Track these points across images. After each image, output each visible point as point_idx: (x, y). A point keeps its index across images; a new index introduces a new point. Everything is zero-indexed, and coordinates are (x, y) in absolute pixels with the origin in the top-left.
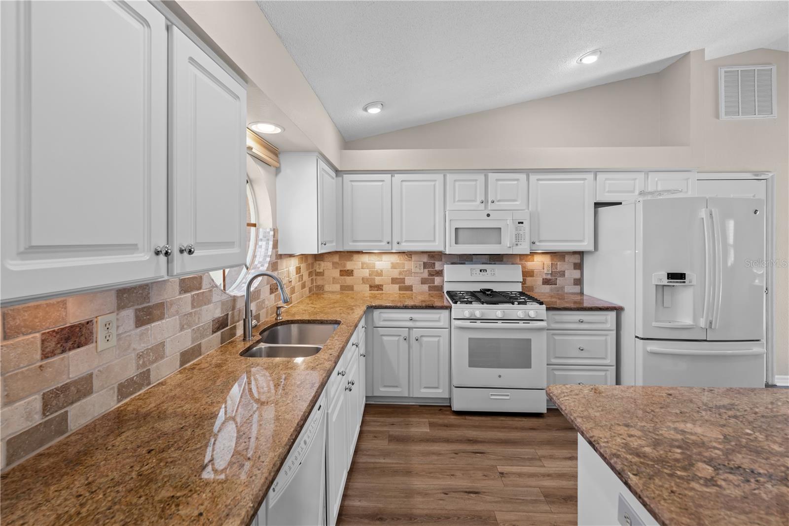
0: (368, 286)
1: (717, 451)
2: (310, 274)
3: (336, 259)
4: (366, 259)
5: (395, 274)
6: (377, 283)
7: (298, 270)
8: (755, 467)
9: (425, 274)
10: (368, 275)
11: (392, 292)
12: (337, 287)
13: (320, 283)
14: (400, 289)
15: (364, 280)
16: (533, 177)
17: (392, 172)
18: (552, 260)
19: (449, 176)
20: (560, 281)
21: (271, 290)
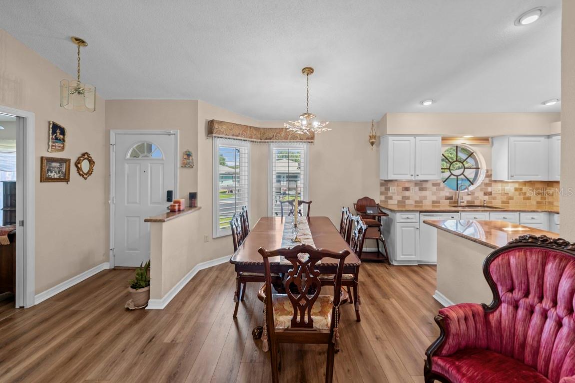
7: (519, 189)
21: (485, 194)
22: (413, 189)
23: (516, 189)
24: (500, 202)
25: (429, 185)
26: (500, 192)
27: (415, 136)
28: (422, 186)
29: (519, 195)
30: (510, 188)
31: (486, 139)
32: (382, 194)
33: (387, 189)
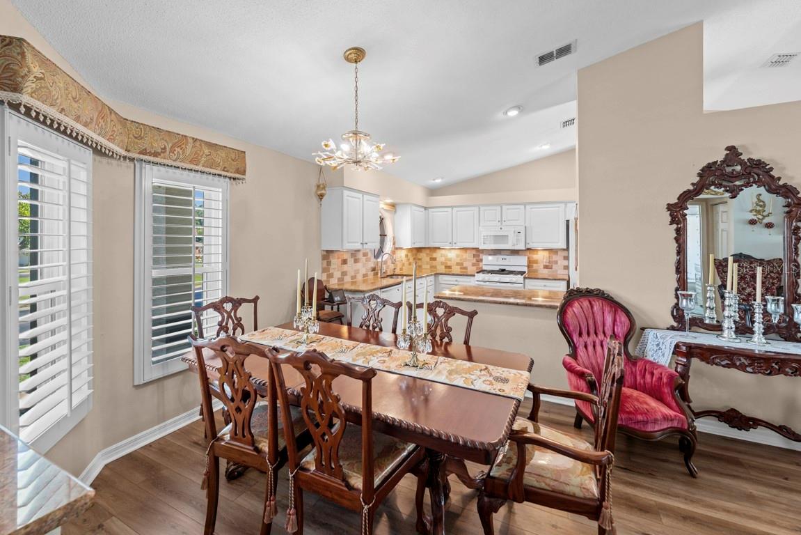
0: (444, 266)
2: (414, 259)
3: (428, 251)
4: (443, 252)
5: (458, 260)
6: (449, 265)
7: (407, 256)
9: (474, 261)
10: (444, 260)
11: (456, 269)
12: (429, 267)
13: (420, 264)
14: (461, 268)
15: (442, 263)
16: (528, 207)
17: (452, 207)
18: (549, 254)
19: (482, 208)
20: (554, 267)
22: (349, 261)
25: (360, 256)
28: (356, 257)
29: (407, 261)
30: (403, 255)
32: (324, 269)
33: (329, 264)
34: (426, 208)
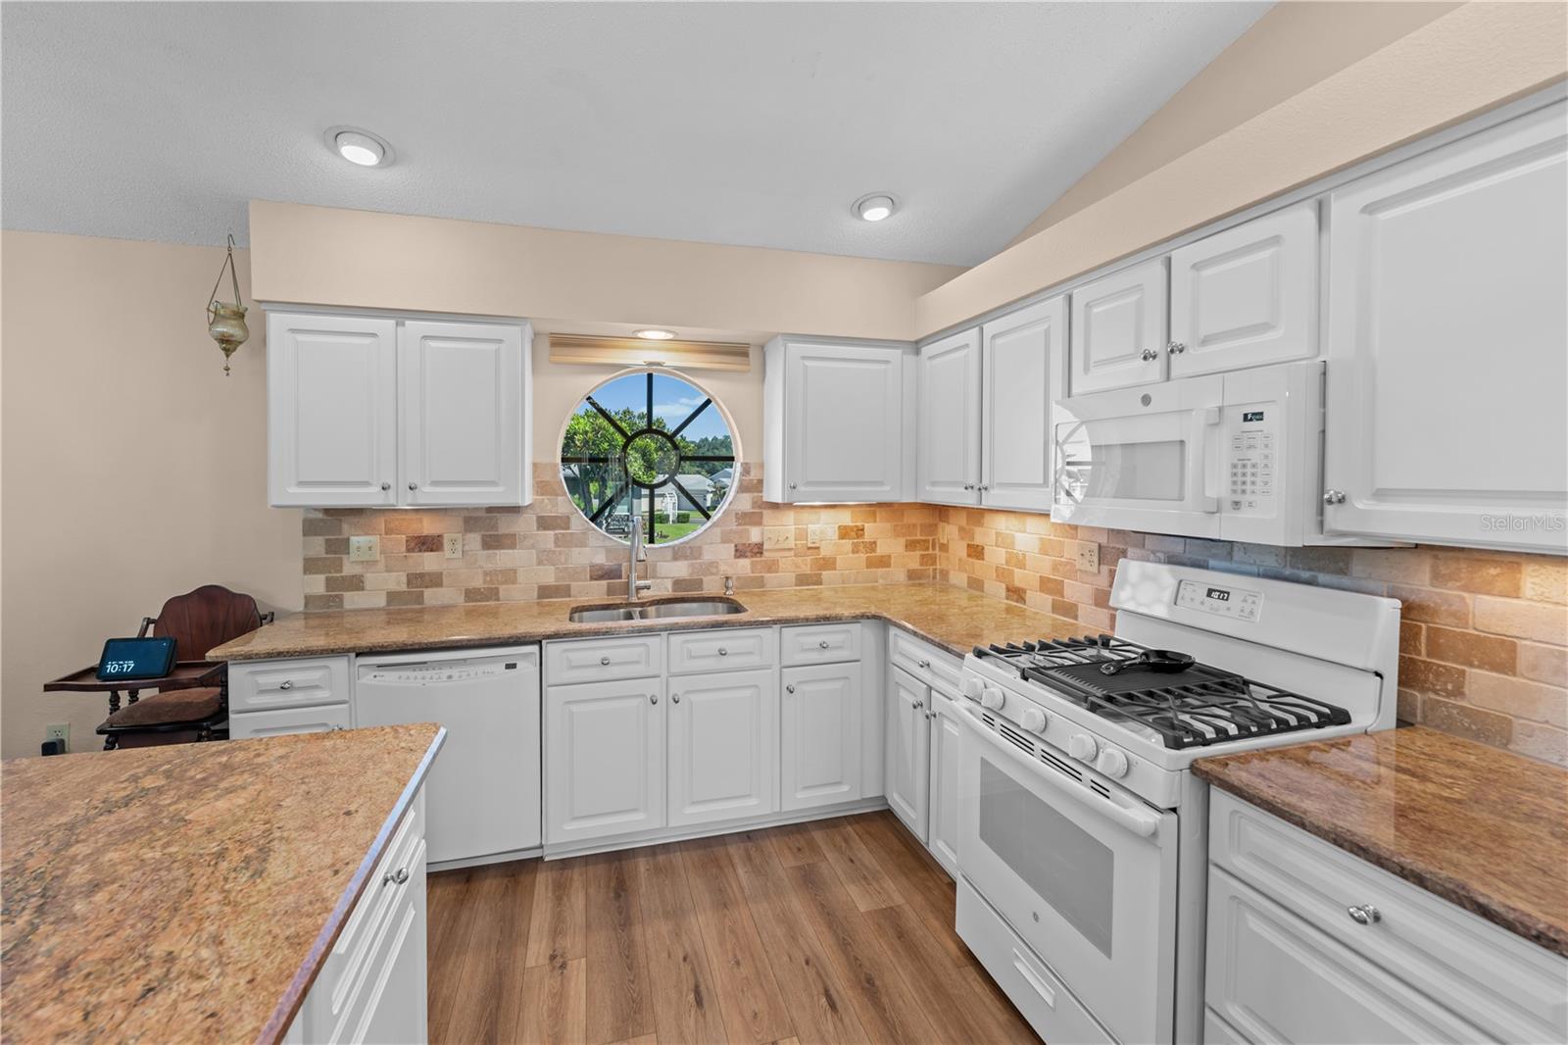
0: (1004, 586)
1: (168, 801)
2: (915, 544)
3: (963, 519)
4: (1001, 525)
5: (1045, 566)
6: (1017, 583)
7: (852, 531)
8: (113, 818)
10: (1004, 562)
11: (1041, 611)
12: (964, 579)
14: (1055, 607)
16: (1345, 205)
17: (980, 321)
19: (1081, 296)
21: (740, 553)
22: (453, 542)
23: (844, 532)
24: (791, 577)
25: (525, 525)
26: (791, 543)
27: (401, 315)
28: (495, 527)
29: (853, 552)
30: (824, 528)
31: (737, 351)
32: (311, 566)
33: (340, 547)
34: (916, 346)
